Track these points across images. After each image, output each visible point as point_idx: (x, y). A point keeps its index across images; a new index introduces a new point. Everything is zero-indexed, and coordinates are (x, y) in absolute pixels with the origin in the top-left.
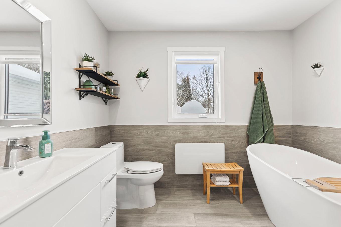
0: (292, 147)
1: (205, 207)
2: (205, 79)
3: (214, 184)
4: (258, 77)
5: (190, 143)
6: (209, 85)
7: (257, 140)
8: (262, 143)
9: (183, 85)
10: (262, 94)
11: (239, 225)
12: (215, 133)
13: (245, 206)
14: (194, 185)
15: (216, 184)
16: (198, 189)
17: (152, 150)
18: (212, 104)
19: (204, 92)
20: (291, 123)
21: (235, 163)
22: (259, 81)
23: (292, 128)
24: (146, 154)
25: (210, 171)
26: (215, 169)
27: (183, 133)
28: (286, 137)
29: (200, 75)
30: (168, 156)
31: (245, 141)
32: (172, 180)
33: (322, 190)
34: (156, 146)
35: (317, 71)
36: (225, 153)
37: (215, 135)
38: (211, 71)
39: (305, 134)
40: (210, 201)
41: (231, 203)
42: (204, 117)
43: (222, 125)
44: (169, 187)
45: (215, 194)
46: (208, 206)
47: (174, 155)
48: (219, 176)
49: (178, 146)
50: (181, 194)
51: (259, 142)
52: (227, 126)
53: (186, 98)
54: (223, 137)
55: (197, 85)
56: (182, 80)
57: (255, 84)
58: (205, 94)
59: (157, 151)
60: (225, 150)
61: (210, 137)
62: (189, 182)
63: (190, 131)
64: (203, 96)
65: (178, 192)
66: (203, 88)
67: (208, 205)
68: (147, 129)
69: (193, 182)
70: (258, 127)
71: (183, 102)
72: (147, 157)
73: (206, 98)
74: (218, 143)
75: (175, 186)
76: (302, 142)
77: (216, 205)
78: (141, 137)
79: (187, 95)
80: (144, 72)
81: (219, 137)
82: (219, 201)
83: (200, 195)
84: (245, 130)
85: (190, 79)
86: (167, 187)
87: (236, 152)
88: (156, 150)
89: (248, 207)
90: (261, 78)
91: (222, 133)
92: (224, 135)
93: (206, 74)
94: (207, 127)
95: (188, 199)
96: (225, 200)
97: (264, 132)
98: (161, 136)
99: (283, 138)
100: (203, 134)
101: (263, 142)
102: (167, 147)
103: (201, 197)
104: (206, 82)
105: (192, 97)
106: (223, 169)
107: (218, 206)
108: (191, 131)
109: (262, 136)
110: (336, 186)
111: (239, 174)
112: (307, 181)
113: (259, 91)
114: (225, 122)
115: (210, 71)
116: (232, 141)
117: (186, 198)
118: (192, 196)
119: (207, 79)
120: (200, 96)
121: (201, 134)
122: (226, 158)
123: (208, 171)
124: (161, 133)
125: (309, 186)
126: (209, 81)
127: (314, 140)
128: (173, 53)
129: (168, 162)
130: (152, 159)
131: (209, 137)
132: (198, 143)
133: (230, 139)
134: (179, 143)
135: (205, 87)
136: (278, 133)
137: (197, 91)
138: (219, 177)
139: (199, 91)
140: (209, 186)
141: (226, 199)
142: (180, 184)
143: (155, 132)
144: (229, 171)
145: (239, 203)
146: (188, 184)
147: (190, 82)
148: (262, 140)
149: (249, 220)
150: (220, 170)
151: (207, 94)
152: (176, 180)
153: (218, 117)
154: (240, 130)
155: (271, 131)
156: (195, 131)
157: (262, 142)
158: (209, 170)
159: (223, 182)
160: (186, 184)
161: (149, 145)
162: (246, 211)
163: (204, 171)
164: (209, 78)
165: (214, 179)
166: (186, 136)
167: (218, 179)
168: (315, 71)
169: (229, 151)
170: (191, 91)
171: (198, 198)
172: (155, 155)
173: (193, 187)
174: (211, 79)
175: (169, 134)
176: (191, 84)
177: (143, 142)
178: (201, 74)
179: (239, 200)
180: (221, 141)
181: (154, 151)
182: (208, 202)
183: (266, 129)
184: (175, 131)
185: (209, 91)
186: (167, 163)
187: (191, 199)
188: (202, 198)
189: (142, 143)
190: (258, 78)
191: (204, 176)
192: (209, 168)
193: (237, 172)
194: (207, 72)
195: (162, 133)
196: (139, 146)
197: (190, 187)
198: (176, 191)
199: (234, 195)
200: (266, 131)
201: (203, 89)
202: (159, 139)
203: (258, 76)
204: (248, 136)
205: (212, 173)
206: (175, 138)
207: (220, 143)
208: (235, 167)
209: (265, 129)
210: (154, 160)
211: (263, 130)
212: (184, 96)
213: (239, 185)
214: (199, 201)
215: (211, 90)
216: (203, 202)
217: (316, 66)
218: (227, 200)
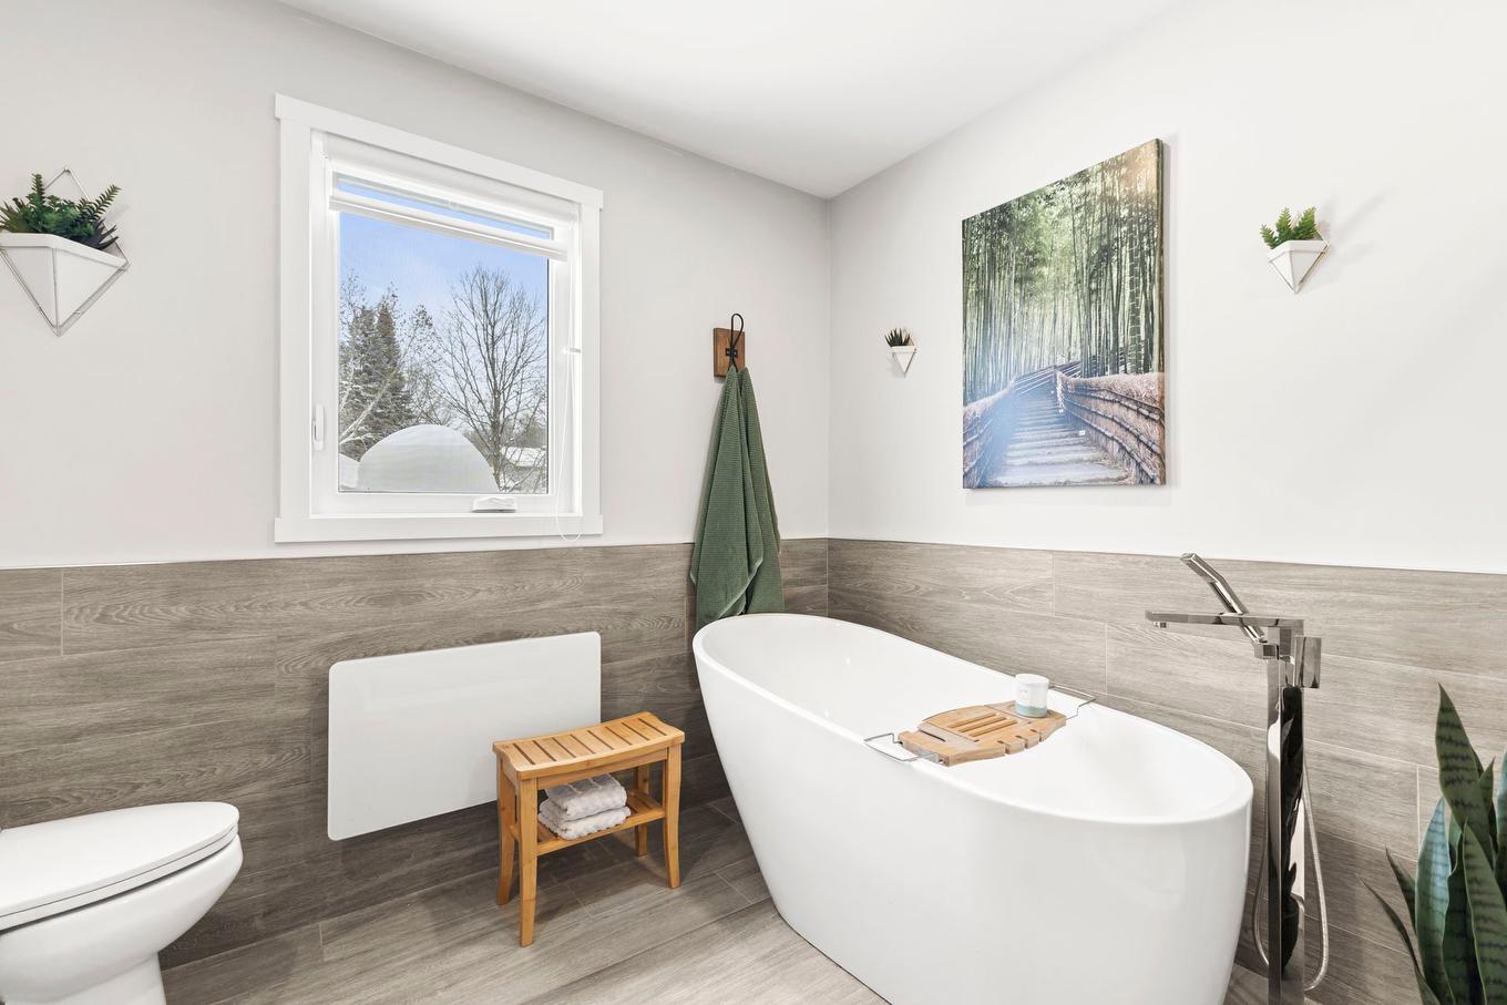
0: (831, 616)
1: (510, 970)
2: (481, 333)
3: (556, 835)
4: (727, 350)
5: (421, 649)
6: (500, 364)
7: (727, 603)
8: (742, 614)
9: (357, 347)
10: (743, 418)
11: (677, 993)
12: (556, 585)
13: (687, 894)
14: (447, 870)
15: (564, 835)
16: (469, 882)
17: (148, 723)
18: (511, 449)
19: (477, 392)
20: (825, 533)
21: (646, 716)
22: (733, 367)
23: (830, 549)
24: (89, 760)
25: (540, 776)
26: (561, 762)
27: (383, 600)
28: (813, 583)
29: (452, 308)
30: (273, 745)
31: (680, 613)
32: (299, 883)
33: (946, 762)
34: (176, 699)
35: (899, 357)
36: (603, 676)
37: (554, 595)
38: (509, 298)
39: (866, 567)
40: (539, 927)
41: (631, 904)
42: (501, 511)
43: (585, 545)
44: (277, 932)
45: (555, 880)
46: (527, 958)
47: (322, 732)
48: (579, 789)
49: (343, 676)
50: (367, 947)
51: (732, 614)
52: (608, 552)
53: (376, 414)
54: (595, 602)
55: (436, 357)
56: (351, 319)
57: (716, 375)
58: (480, 401)
59: (185, 726)
60: (602, 662)
61: (533, 608)
62: (414, 863)
63: (421, 585)
64: (467, 411)
65: (342, 940)
66: (469, 373)
67: (525, 954)
68: (100, 589)
69: (437, 854)
70: (730, 550)
71: (359, 433)
72: (96, 779)
73: (486, 420)
74: (567, 632)
75: (326, 912)
76: (858, 596)
77: (568, 935)
78: (46, 653)
79: (380, 395)
80: (77, 203)
81: (577, 605)
82: (576, 912)
83: (483, 914)
84: (683, 563)
85: (397, 322)
86: (268, 934)
87: (649, 664)
88: (179, 722)
89: (699, 893)
90: (736, 356)
91: (586, 584)
92: (598, 595)
93: (486, 311)
94: (513, 562)
95: (414, 962)
96: (604, 896)
97: (750, 571)
98: (220, 629)
99: (805, 589)
100: (493, 597)
101: (746, 611)
102: (266, 690)
103: (486, 923)
104: (484, 349)
105: (409, 411)
106: (601, 753)
107: (575, 939)
108: (428, 584)
109: (743, 585)
110: (976, 738)
111: (666, 761)
112: (904, 738)
113: (733, 408)
114: (599, 535)
115: (506, 299)
116: (632, 615)
117: (400, 959)
118: (434, 935)
119: (490, 331)
120: (454, 411)
121: (485, 596)
122: (606, 696)
123: (529, 780)
124: (222, 608)
125: (914, 756)
126: (500, 344)
127: (890, 588)
128: (319, 142)
129: (273, 782)
130: (141, 791)
131: (528, 609)
132: (468, 643)
133: (624, 607)
134: (353, 657)
135: (481, 371)
136: (791, 569)
137: (438, 383)
138: (580, 796)
139: (447, 383)
140: (531, 851)
141: (608, 891)
142: (355, 891)
143: (173, 609)
144: (624, 758)
145: (664, 890)
146: (409, 873)
147: (397, 338)
148: (745, 603)
149: (712, 954)
150: (588, 762)
151: (488, 405)
152: (332, 874)
153: (571, 511)
154: (663, 567)
155: (772, 565)
156: (452, 581)
157: (742, 609)
158: (535, 772)
159: (599, 813)
160: (396, 880)
161: (120, 699)
162: (696, 913)
163: (506, 780)
164: (498, 331)
165: (557, 812)
166: (397, 612)
167: (575, 805)
168: (894, 354)
169: (617, 664)
170: (401, 379)
171: (472, 935)
172: (171, 758)
173: (438, 882)
174: (508, 337)
175: (282, 613)
176: (403, 347)
177: (60, 682)
178: (460, 303)
179: (664, 875)
180: (581, 624)
181: (162, 732)
182: (527, 936)
183: (758, 557)
184: (328, 591)
185: (499, 392)
186: (271, 787)
187: (428, 957)
188: (496, 924)
189: (48, 694)
190: (727, 355)
191: (504, 809)
192: (533, 763)
193: (658, 754)
194: (491, 301)
195: (232, 609)
196: (22, 717)
197: (416, 889)
198: (327, 940)
199: (643, 859)
200: (758, 564)
201: (471, 379)
202: (202, 650)
203: (728, 347)
204: (693, 589)
205: (546, 785)
206: (329, 628)
207: (578, 632)
208: (649, 732)
209: (753, 557)
210: (164, 790)
211: (746, 562)
212: (364, 401)
213: (665, 810)
214: (474, 948)
215: (510, 386)
216: (500, 948)
217: (897, 340)
218: (616, 892)
